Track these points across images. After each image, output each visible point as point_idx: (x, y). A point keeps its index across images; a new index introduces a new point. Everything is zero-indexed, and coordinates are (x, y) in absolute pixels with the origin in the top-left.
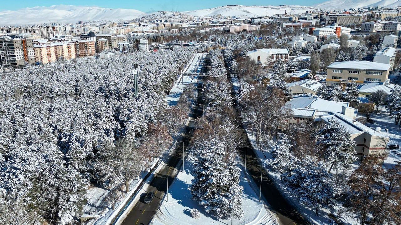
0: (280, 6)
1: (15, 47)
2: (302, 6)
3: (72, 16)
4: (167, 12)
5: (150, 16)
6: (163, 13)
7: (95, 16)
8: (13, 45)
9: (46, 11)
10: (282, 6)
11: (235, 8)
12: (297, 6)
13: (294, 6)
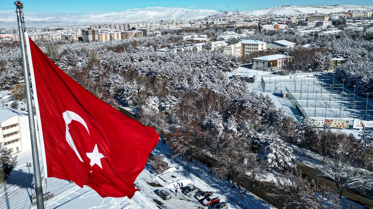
0: (334, 5)
1: (89, 34)
2: (354, 6)
3: (161, 16)
4: (229, 12)
5: (215, 15)
6: (226, 13)
7: (179, 16)
8: (88, 33)
9: (141, 12)
10: (336, 5)
11: (288, 8)
12: (349, 6)
13: (347, 6)
